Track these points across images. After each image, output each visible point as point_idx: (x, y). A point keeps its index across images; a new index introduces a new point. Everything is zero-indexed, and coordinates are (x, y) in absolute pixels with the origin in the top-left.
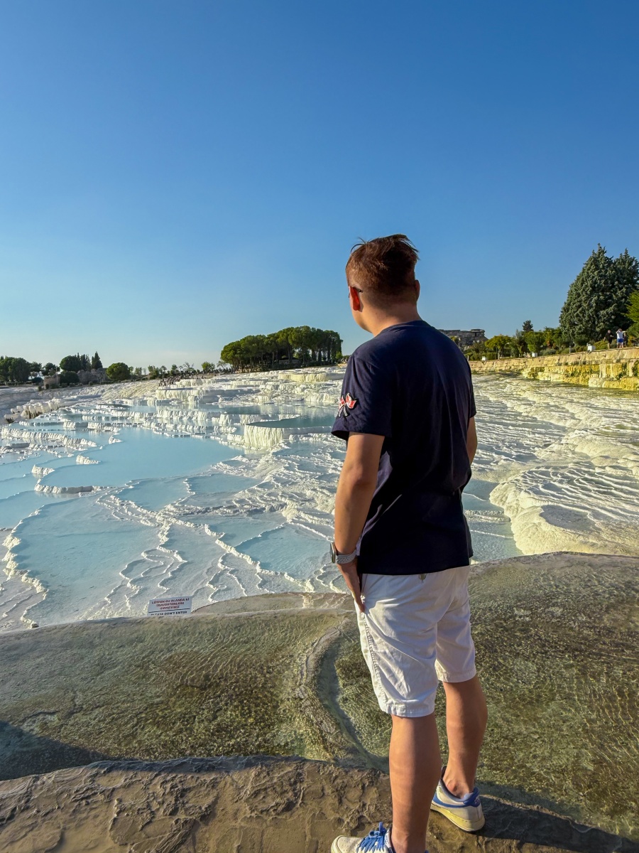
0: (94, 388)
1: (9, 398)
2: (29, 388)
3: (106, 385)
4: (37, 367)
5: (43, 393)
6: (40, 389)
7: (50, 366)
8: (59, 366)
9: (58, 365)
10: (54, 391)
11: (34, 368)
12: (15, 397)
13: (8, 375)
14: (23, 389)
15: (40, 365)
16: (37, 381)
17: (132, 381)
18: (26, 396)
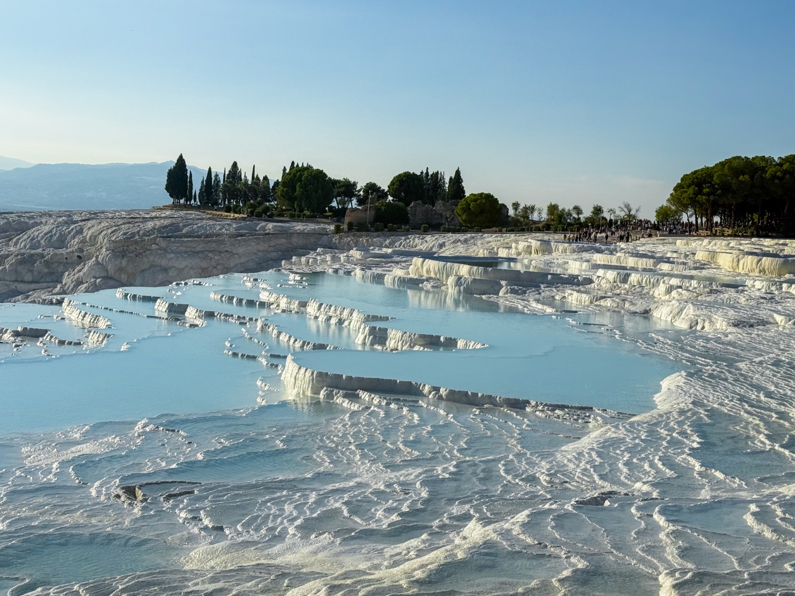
0: (428, 238)
1: (283, 241)
2: (322, 226)
3: (450, 234)
4: (348, 188)
5: (341, 238)
6: (338, 230)
7: (372, 188)
8: (386, 189)
9: (385, 187)
10: (361, 236)
11: (342, 189)
12: (295, 240)
13: (295, 199)
14: (311, 227)
15: (355, 184)
16: (339, 214)
17: (500, 231)
18: (312, 240)
